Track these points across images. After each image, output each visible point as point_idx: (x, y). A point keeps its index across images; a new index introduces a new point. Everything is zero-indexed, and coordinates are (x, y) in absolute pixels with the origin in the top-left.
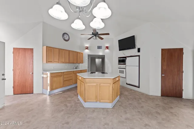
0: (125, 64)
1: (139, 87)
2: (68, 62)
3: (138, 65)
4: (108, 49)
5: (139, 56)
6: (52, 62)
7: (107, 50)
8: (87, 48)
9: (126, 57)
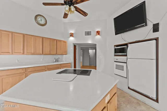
0: (126, 55)
1: (157, 101)
2: (41, 52)
3: (155, 57)
4: (99, 34)
5: (157, 39)
6: (9, 53)
7: (98, 37)
8: (72, 35)
9: (126, 45)
